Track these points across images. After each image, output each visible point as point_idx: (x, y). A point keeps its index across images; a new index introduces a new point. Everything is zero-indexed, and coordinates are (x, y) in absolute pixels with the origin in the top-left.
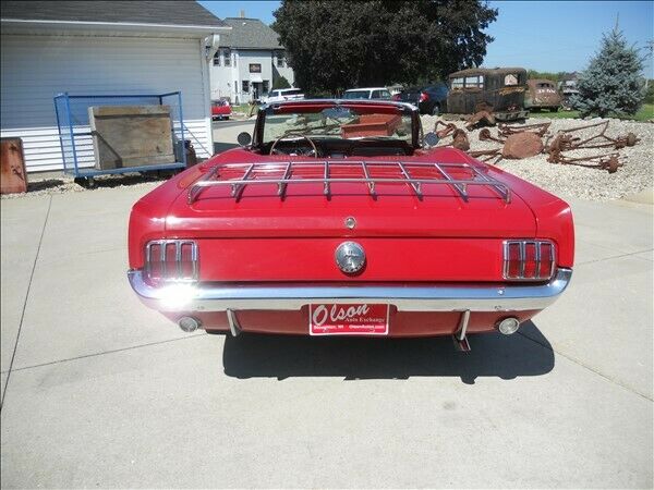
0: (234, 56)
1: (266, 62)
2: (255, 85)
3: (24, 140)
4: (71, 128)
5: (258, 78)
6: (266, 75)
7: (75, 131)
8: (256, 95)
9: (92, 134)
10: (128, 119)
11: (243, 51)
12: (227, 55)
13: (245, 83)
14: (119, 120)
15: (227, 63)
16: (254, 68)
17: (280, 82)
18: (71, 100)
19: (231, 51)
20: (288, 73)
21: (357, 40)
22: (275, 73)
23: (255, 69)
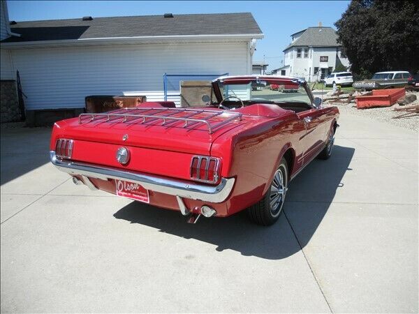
0: (311, 52)
1: (332, 55)
2: (323, 70)
3: (147, 97)
4: (165, 92)
5: (325, 65)
6: (332, 63)
7: (168, 94)
8: (323, 77)
9: (180, 95)
10: (199, 88)
11: (317, 48)
12: (306, 51)
13: (316, 69)
14: (194, 89)
15: (306, 56)
16: (323, 59)
17: (340, 67)
18: (168, 77)
19: (309, 48)
20: (346, 62)
21: (392, 38)
22: (338, 62)
23: (325, 59)
